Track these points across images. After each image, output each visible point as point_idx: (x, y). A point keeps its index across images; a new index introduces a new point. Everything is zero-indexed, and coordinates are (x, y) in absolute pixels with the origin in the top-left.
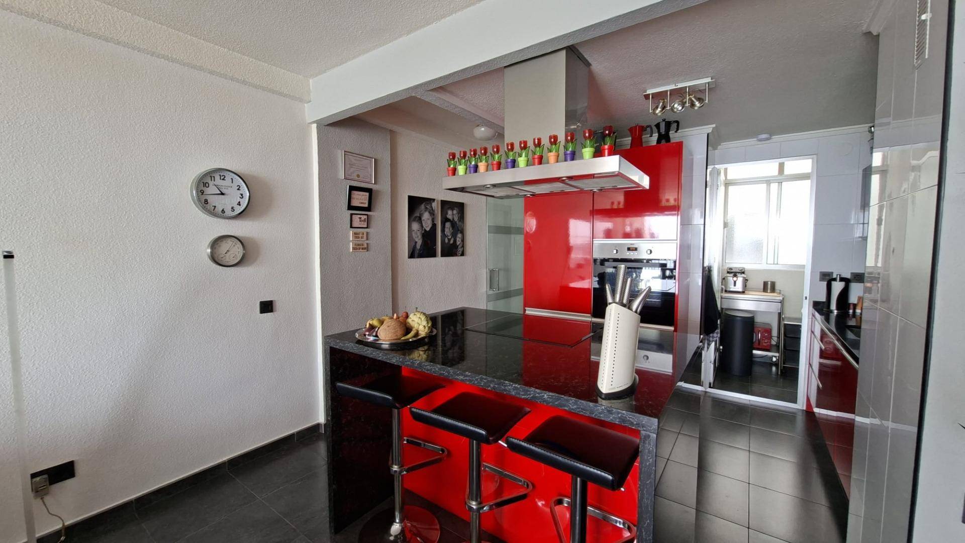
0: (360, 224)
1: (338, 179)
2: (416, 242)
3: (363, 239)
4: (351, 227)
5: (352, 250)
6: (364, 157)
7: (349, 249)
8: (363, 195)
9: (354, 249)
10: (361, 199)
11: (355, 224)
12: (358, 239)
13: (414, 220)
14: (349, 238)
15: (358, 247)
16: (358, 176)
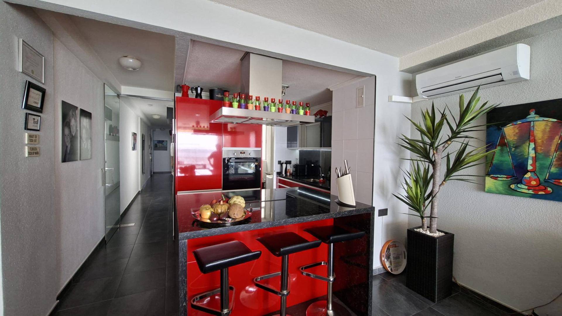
0: (33, 126)
1: (16, 71)
2: (67, 147)
3: (35, 143)
4: (26, 128)
5: (28, 155)
6: (37, 53)
7: (24, 153)
8: (37, 94)
9: (30, 153)
10: (35, 97)
11: (31, 125)
12: (32, 143)
13: (66, 126)
14: (24, 140)
15: (32, 151)
16: (33, 72)
